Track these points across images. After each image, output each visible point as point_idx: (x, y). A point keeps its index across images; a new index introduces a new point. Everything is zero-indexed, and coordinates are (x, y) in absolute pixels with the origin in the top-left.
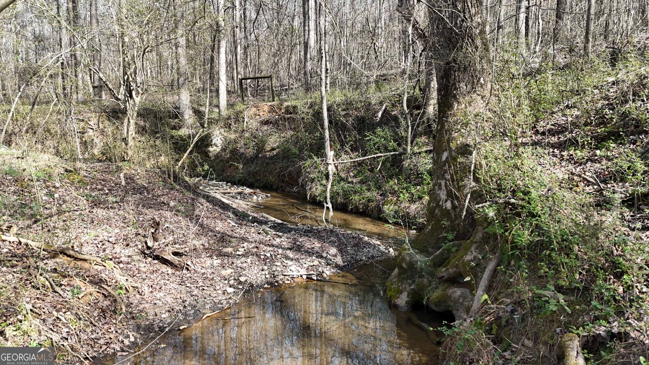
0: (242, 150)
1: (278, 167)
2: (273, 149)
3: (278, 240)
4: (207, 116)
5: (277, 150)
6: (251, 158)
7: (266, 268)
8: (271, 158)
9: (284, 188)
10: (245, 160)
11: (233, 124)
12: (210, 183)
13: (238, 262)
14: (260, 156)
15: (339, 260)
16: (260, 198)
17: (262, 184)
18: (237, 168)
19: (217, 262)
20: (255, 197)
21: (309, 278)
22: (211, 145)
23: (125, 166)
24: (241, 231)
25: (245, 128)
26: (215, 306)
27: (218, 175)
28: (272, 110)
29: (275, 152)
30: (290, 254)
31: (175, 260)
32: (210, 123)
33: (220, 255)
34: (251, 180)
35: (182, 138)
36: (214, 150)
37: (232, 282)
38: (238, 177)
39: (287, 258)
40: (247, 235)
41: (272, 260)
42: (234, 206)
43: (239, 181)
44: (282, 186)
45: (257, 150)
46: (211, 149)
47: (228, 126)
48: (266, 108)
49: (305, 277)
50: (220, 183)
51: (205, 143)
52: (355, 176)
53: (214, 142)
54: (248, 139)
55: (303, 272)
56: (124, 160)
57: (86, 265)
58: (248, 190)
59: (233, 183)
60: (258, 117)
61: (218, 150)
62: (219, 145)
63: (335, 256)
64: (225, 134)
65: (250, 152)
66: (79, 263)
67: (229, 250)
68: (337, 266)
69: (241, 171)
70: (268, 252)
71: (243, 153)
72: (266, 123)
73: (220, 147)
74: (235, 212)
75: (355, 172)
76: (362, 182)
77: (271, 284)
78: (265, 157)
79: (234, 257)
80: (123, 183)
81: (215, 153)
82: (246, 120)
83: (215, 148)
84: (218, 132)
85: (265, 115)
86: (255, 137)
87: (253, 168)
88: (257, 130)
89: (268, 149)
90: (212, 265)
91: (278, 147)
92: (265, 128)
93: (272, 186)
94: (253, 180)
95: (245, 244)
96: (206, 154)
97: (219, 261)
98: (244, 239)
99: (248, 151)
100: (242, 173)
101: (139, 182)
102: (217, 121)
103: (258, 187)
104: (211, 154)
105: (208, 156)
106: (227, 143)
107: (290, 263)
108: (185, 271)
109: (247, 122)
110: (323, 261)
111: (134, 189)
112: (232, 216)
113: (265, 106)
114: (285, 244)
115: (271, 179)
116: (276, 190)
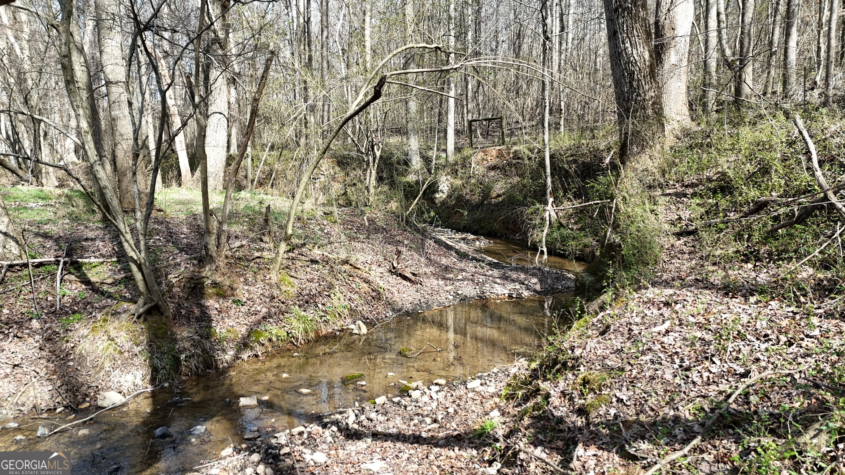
0: (468, 197)
1: (502, 214)
2: (499, 196)
3: (491, 272)
4: (434, 162)
5: (503, 197)
6: (477, 204)
7: (477, 287)
8: (497, 205)
9: (508, 235)
10: (471, 207)
11: (460, 169)
12: (436, 229)
13: (458, 284)
14: (486, 202)
15: (538, 287)
16: (482, 244)
17: (486, 232)
18: (462, 215)
19: (441, 282)
20: (478, 243)
21: (510, 296)
22: (438, 192)
23: (367, 210)
24: (462, 265)
25: (471, 175)
26: (440, 304)
27: (444, 222)
28: (500, 155)
29: (500, 199)
30: (498, 281)
31: (413, 278)
32: (437, 169)
33: (444, 278)
34: (476, 227)
35: (409, 185)
36: (440, 196)
37: (452, 293)
38: (463, 223)
39: (496, 283)
40: (466, 268)
41: (483, 284)
42: (457, 247)
43: (465, 227)
44: (506, 234)
45: (483, 197)
46: (437, 196)
47: (454, 173)
48: (494, 153)
49: (507, 295)
50: (446, 230)
51: (432, 189)
52: (576, 223)
53: (440, 188)
54: (475, 185)
55: (506, 292)
56: (366, 206)
57: (360, 272)
58: (472, 237)
59: (458, 230)
60: (485, 162)
61: (444, 196)
62: (445, 191)
63: (536, 284)
64: (452, 180)
65: (476, 198)
66: (356, 270)
67: (451, 276)
68: (535, 291)
69: (466, 218)
70: (481, 279)
71: (468, 200)
72: (493, 168)
73: (446, 194)
74: (457, 252)
75: (576, 219)
76: (581, 229)
77: (481, 297)
78: (490, 203)
79: (455, 280)
80: (367, 224)
81: (441, 200)
82: (473, 165)
83: (441, 194)
84: (445, 178)
85: (492, 160)
86: (481, 184)
87: (478, 215)
88: (483, 176)
89: (494, 196)
90: (438, 285)
91: (504, 194)
92: (492, 173)
93: (496, 233)
94: (478, 227)
95: (464, 273)
96: (432, 201)
97: (443, 282)
98: (463, 270)
99: (473, 197)
100: (467, 220)
101: (379, 223)
102: (444, 166)
103: (481, 235)
104: (437, 201)
105: (434, 203)
106: (453, 189)
107: (496, 285)
108: (419, 285)
109: (474, 169)
110: (523, 286)
111: (376, 229)
112: (454, 254)
113: (493, 151)
114: (496, 275)
115: (496, 226)
116: (500, 238)
